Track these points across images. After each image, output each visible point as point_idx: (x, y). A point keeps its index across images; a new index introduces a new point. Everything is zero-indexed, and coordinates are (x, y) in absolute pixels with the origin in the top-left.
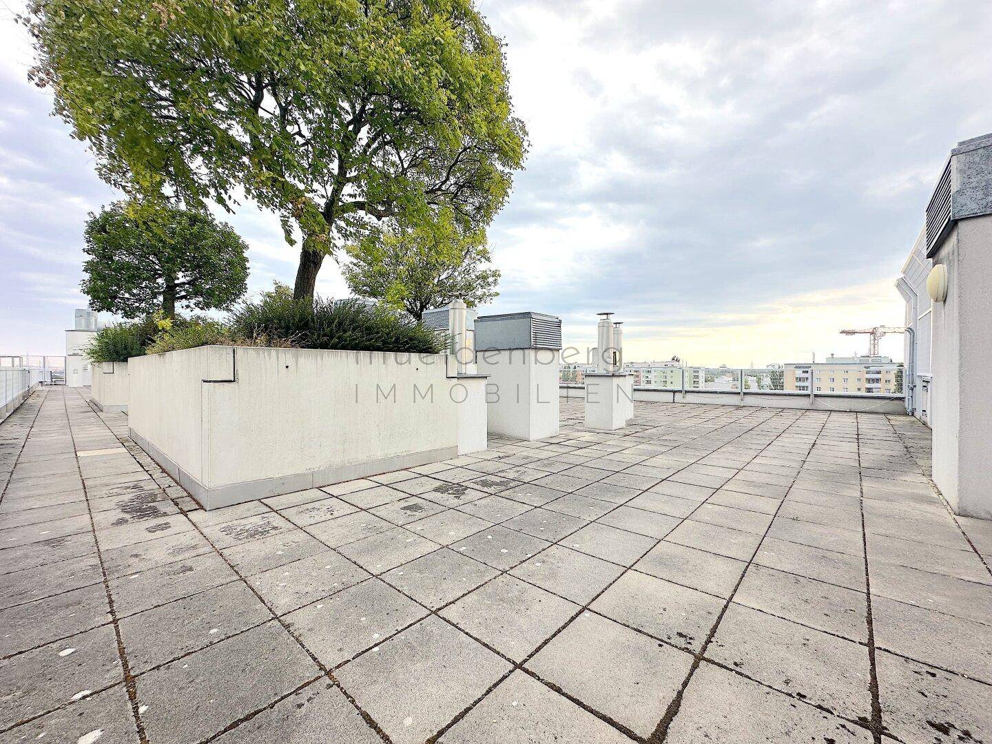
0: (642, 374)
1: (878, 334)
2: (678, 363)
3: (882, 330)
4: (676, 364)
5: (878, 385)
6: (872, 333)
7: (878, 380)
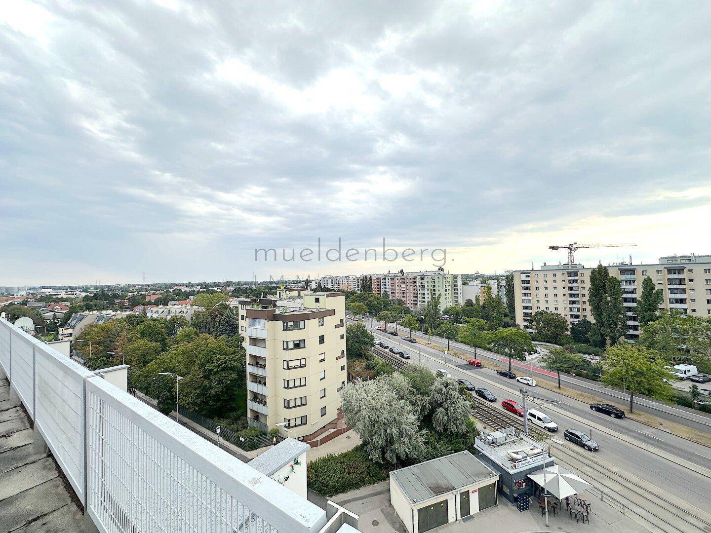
0: (418, 281)
1: (573, 249)
2: (442, 272)
3: (575, 246)
4: (441, 273)
5: (576, 285)
6: (569, 248)
7: (576, 281)
